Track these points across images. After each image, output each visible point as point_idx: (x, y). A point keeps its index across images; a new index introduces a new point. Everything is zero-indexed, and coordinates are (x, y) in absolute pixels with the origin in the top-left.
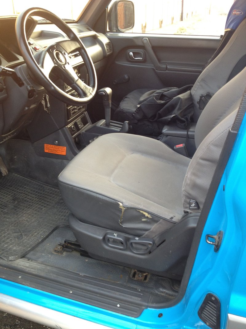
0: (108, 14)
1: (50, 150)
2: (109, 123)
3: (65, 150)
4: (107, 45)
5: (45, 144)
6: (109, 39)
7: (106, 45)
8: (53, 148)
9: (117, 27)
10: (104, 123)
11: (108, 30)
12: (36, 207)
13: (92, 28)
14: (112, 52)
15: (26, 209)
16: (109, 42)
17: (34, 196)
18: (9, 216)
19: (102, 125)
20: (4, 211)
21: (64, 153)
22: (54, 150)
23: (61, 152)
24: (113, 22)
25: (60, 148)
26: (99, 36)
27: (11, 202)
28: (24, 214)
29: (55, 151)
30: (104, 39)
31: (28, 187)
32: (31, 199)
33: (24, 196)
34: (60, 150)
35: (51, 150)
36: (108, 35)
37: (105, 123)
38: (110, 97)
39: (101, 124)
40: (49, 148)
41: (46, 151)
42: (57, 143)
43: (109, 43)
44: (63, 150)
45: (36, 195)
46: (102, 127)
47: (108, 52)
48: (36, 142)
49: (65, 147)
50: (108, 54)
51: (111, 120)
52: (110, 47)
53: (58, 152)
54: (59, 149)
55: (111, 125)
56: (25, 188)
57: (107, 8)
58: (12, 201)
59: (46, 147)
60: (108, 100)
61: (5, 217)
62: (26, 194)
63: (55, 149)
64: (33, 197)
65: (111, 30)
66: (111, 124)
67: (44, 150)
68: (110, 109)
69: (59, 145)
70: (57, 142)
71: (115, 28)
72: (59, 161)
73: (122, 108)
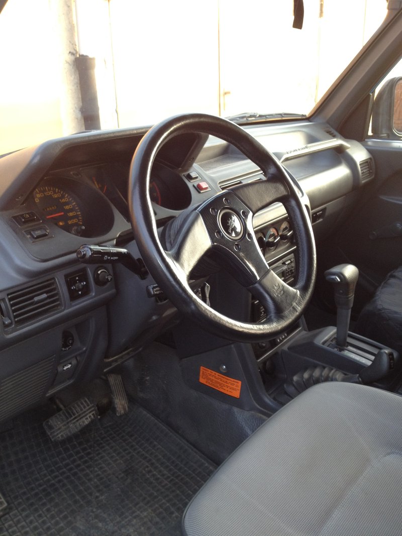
0: (374, 104)
1: (209, 381)
2: (345, 339)
3: (239, 388)
4: (362, 166)
5: (202, 367)
6: (370, 151)
7: (360, 165)
8: (215, 377)
9: (390, 128)
10: (332, 335)
11: (370, 133)
12: (161, 506)
13: (337, 130)
14: (373, 177)
15: (141, 504)
16: (370, 159)
17: (165, 472)
18: (105, 516)
19: (328, 343)
20: (100, 498)
21: (236, 394)
22: (219, 383)
23: (231, 390)
24: (382, 119)
25: (228, 381)
26: (348, 148)
27: (120, 477)
28: (135, 517)
29: (218, 385)
30: (359, 154)
31: (159, 446)
32: (157, 479)
33: (147, 467)
34: (229, 385)
35: (212, 381)
36: (370, 143)
37: (335, 336)
38: (352, 288)
39: (326, 338)
40: (208, 377)
41: (202, 380)
42: (224, 370)
43: (369, 161)
44: (234, 387)
45: (170, 470)
46: (325, 347)
47: (364, 179)
48: (185, 359)
49: (240, 382)
50: (363, 182)
51: (349, 331)
52: (370, 168)
53: (224, 388)
54: (226, 382)
55: (348, 343)
56: (155, 446)
57: (373, 92)
58: (123, 475)
59: (203, 373)
60: (347, 293)
61: (97, 517)
62: (152, 464)
63: (219, 381)
64: (163, 475)
65: (376, 134)
66: (349, 340)
67: (199, 379)
68: (350, 310)
69: (228, 374)
70: (224, 367)
71: (384, 131)
72: (225, 406)
73: (379, 307)
